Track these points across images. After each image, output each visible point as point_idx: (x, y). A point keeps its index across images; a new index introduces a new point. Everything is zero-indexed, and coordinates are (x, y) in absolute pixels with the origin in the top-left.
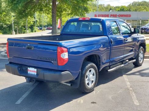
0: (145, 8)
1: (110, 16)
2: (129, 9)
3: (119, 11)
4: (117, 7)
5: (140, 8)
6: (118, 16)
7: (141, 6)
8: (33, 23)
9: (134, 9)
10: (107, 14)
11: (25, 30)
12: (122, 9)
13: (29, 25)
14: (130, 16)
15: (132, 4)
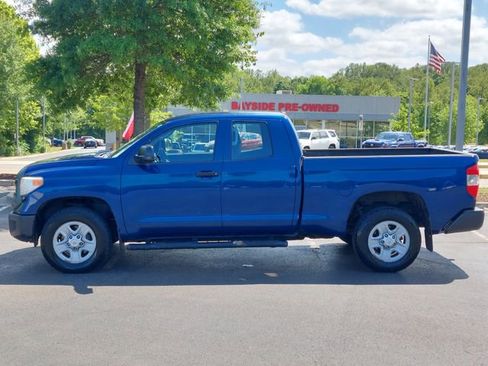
0: (384, 86)
1: (276, 107)
2: (337, 87)
3: (304, 92)
4: (299, 80)
5: (370, 84)
6: (302, 107)
7: (372, 79)
8: (37, 123)
9: (352, 86)
10: (268, 102)
11: (9, 144)
12: (315, 87)
13: (22, 131)
14: (335, 108)
15: (344, 72)
